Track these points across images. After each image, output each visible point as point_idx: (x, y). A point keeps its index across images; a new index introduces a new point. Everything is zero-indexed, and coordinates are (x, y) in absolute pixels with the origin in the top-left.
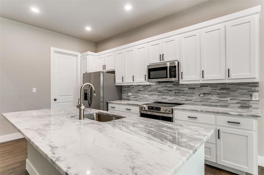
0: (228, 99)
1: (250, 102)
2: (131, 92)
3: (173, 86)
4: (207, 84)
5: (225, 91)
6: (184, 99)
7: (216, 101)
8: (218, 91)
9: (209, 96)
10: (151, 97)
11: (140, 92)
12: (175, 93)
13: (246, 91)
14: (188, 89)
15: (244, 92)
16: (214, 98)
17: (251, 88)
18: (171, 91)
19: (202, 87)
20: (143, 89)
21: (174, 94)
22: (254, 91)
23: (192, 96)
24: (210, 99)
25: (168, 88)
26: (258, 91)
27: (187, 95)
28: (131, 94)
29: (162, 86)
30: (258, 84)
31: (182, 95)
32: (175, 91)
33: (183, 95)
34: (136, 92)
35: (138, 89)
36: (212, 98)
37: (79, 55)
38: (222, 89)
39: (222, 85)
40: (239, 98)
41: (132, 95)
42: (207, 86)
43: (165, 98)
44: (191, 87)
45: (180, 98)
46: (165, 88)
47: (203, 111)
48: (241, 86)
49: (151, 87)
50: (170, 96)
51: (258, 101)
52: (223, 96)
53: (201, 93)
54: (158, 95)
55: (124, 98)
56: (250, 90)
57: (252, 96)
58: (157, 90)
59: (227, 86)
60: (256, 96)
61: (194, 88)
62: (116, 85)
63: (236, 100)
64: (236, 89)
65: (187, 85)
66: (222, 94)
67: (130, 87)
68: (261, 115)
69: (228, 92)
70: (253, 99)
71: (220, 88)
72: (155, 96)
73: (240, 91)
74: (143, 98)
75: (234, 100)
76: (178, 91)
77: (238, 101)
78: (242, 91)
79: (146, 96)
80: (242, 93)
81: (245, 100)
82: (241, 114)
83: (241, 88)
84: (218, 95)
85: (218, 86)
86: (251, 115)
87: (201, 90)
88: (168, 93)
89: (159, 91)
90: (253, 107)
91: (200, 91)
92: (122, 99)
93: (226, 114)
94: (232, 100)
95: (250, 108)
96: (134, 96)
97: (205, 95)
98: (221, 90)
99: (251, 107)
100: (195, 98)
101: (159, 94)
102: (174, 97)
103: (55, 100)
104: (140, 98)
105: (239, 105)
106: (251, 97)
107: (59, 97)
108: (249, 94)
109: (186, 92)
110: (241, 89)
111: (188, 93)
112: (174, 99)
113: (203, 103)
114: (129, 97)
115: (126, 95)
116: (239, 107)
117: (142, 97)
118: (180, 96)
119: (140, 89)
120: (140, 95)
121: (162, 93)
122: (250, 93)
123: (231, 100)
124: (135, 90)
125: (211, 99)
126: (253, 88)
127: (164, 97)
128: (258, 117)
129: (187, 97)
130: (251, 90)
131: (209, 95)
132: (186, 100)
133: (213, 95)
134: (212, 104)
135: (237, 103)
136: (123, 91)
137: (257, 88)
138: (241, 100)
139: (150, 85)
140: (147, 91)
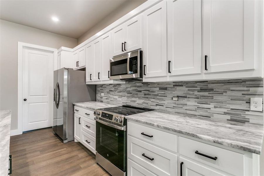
0: (211, 106)
1: (247, 113)
2: (103, 92)
3: (142, 85)
4: (182, 82)
5: (206, 94)
6: (154, 103)
7: (194, 108)
8: (196, 93)
9: (184, 101)
10: (120, 99)
11: (111, 93)
12: (145, 95)
13: (239, 94)
14: (159, 89)
15: (235, 96)
16: (191, 103)
17: (248, 88)
18: (140, 91)
19: (175, 87)
20: (114, 89)
21: (143, 96)
22: (254, 95)
23: (163, 99)
24: (185, 105)
25: (138, 88)
26: (260, 95)
27: (158, 97)
28: (103, 95)
29: (131, 85)
30: (261, 83)
31: (152, 98)
32: (144, 92)
33: (154, 98)
34: (107, 93)
35: (110, 89)
36: (188, 103)
37: (56, 51)
38: (202, 90)
39: (202, 84)
40: (228, 106)
41: (105, 96)
42: (182, 86)
43: (135, 101)
44: (162, 87)
45: (150, 102)
46: (134, 88)
47: (160, 126)
48: (232, 85)
49: (121, 86)
50: (139, 98)
51: (262, 112)
52: (204, 100)
53: (175, 95)
54: (128, 97)
55: (98, 99)
56: (246, 93)
57: (250, 103)
58: (127, 90)
59: (210, 86)
60: (257, 103)
61: (166, 89)
62: (87, 83)
63: (222, 109)
64: (223, 91)
65: (158, 83)
66: (202, 98)
67: (103, 87)
68: (260, 150)
69: (211, 95)
70: (252, 108)
71: (199, 89)
72: (124, 97)
73: (229, 93)
74: (114, 100)
75: (220, 107)
76: (148, 92)
77: (226, 111)
78: (233, 94)
79: (116, 97)
80: (233, 98)
81: (238, 108)
82: (220, 140)
83: (231, 88)
84: (197, 100)
85: (196, 85)
86: (238, 146)
87: (174, 91)
88: (137, 94)
89: (129, 92)
90: (251, 121)
91: (173, 93)
92: (96, 101)
93: (193, 136)
94: (217, 108)
95: (246, 124)
96: (106, 98)
97: (179, 98)
98: (201, 92)
99: (249, 122)
100: (167, 102)
101: (129, 95)
102: (143, 100)
103: (25, 100)
104: (111, 99)
105: (229, 117)
106: (248, 104)
107: (30, 97)
108: (244, 98)
109: (157, 94)
110: (231, 90)
111: (159, 95)
112: (144, 103)
113: (177, 110)
114: (102, 98)
115: (99, 95)
116: (228, 120)
117: (112, 99)
118: (150, 99)
119: (111, 89)
120: (111, 96)
121: (131, 94)
122: (247, 97)
123: (215, 107)
124: (107, 90)
125: (187, 105)
126: (252, 89)
127: (134, 99)
128: (254, 153)
129: (158, 101)
130: (249, 93)
131: (185, 98)
132: (157, 105)
133: (190, 99)
134: (188, 112)
135: (225, 113)
136: (97, 91)
137: (259, 89)
138: (231, 109)
139: (120, 84)
140: (117, 91)
